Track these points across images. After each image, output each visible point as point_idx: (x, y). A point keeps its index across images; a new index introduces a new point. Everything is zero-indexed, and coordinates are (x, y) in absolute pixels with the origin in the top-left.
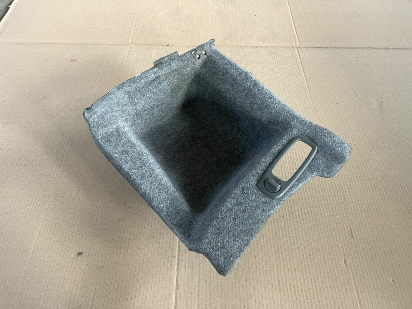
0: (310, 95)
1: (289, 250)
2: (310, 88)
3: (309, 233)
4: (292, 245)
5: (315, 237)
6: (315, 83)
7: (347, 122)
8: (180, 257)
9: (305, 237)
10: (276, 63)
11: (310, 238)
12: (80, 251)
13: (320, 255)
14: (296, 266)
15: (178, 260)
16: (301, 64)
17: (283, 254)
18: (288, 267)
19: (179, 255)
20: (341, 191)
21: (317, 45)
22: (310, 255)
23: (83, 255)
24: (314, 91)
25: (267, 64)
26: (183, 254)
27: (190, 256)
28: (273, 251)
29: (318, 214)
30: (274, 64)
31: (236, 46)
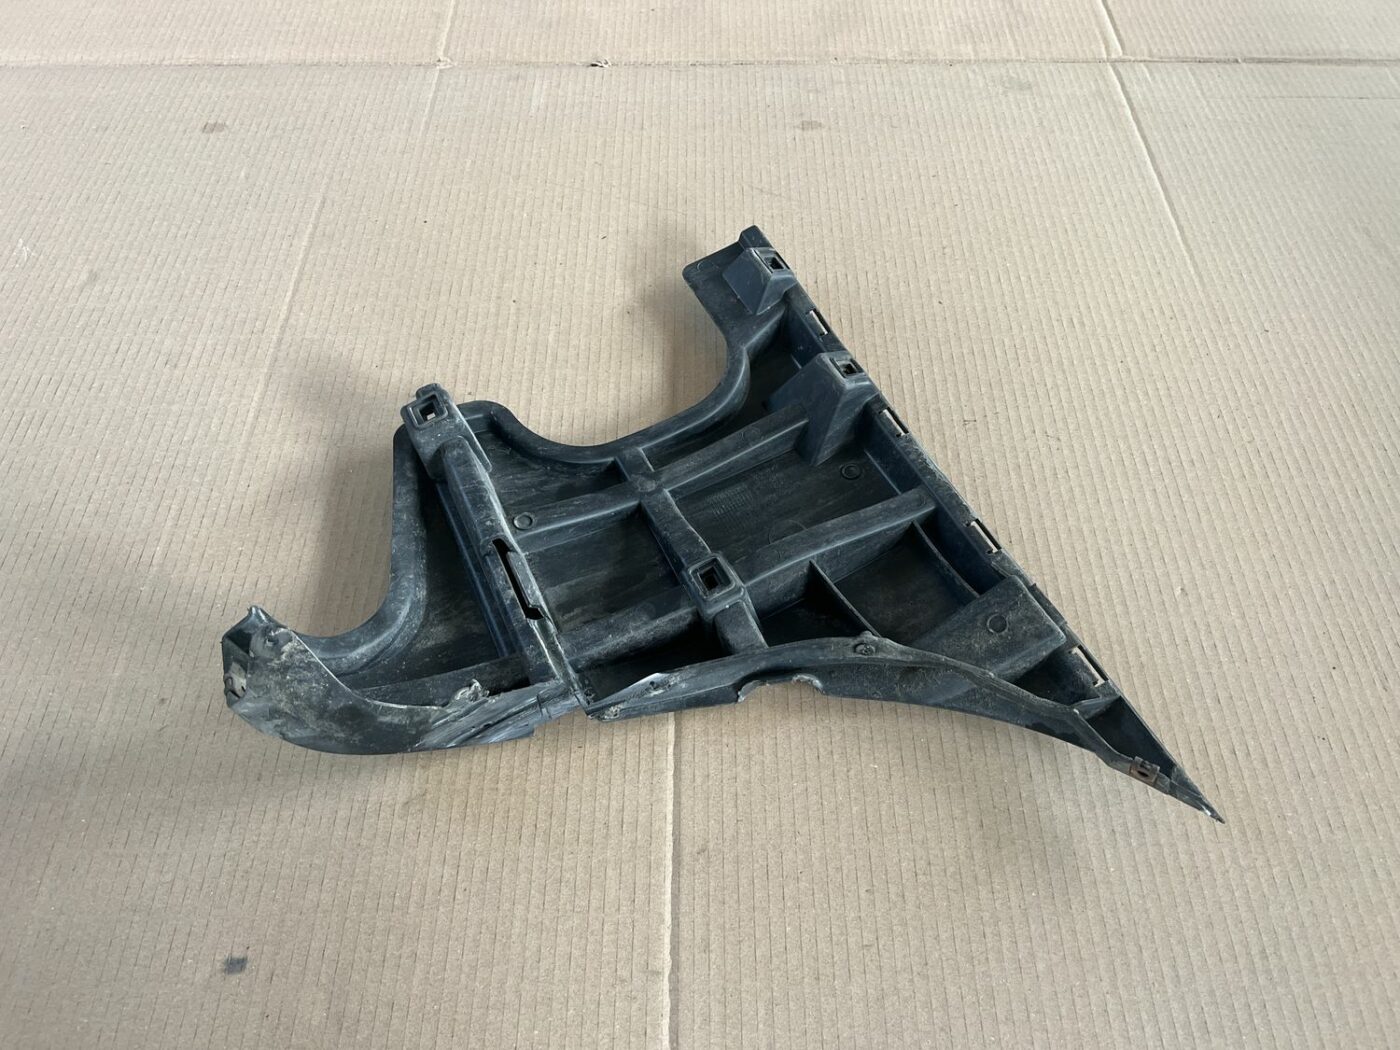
0: (1189, 250)
1: (1169, 935)
2: (1183, 223)
3: (1251, 852)
4: (1180, 909)
5: (1275, 870)
6: (1202, 200)
7: (1357, 359)
8: (684, 975)
9: (1231, 870)
10: (1036, 123)
11: (1258, 877)
12: (237, 954)
13: (1310, 957)
14: (1206, 1009)
15: (675, 991)
16: (1135, 128)
17: (1141, 952)
18: (1172, 1015)
19: (676, 967)
20: (1369, 659)
21: (1193, 52)
22: (1264, 956)
23: (247, 971)
24: (1204, 235)
25: (998, 127)
26: (697, 957)
27: (729, 969)
28: (1096, 939)
29: (1278, 761)
30: (1029, 127)
31: (868, 59)
